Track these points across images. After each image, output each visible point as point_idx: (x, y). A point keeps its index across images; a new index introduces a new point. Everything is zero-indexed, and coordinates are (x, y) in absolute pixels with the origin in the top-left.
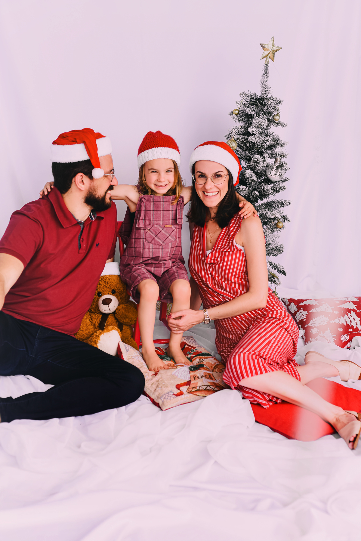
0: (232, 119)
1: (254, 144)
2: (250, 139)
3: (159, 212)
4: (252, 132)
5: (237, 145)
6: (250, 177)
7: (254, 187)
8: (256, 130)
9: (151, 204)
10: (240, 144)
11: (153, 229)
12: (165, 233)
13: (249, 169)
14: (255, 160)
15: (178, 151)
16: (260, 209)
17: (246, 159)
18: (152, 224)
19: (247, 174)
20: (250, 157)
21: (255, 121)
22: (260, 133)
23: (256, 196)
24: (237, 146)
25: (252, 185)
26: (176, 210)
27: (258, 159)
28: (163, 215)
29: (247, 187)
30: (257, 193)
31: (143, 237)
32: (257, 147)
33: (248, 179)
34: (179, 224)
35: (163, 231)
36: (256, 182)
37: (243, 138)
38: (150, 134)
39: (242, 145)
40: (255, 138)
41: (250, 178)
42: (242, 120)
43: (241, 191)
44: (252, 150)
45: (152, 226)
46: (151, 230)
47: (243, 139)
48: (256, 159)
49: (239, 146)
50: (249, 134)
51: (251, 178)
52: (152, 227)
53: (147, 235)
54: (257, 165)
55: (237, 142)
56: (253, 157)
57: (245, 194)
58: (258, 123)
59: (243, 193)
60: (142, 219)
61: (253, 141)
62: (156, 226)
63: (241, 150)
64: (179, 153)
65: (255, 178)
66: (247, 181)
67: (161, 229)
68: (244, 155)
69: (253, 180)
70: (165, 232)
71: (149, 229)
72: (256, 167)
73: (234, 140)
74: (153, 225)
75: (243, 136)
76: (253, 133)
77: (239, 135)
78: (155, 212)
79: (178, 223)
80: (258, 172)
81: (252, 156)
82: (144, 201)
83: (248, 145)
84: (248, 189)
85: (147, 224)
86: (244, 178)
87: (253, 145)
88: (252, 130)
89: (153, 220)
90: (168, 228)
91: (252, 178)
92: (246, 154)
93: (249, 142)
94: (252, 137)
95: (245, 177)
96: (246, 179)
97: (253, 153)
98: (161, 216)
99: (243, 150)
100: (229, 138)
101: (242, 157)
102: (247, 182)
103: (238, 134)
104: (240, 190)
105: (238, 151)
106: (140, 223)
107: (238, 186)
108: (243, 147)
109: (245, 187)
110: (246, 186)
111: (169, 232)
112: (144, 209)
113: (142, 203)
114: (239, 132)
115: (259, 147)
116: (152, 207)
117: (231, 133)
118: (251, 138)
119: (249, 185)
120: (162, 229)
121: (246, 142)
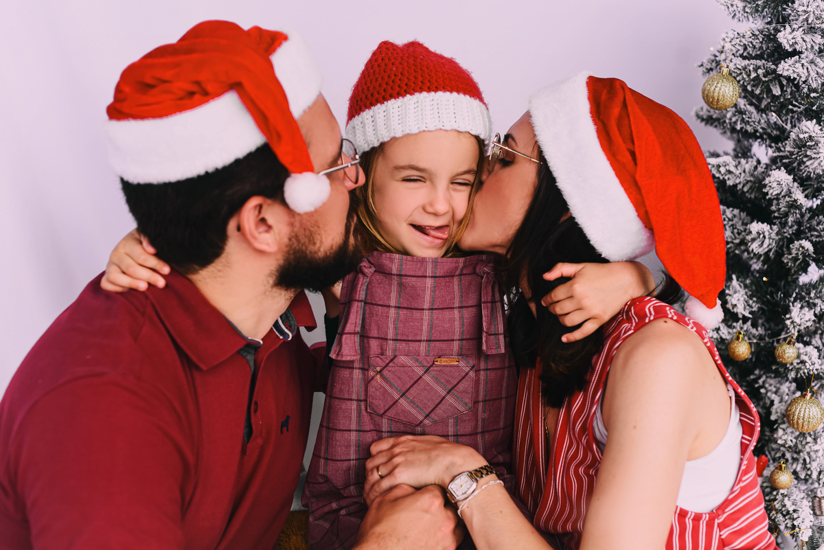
0: (723, 8)
1: (797, 86)
2: (786, 68)
3: (417, 314)
4: (791, 46)
5: (738, 90)
6: (783, 194)
7: (795, 227)
8: (806, 38)
9: (390, 285)
10: (749, 88)
11: (393, 369)
12: (432, 383)
13: (780, 169)
14: (801, 136)
15: (481, 100)
16: (818, 298)
17: (770, 136)
18: (389, 353)
19: (775, 185)
20: (782, 130)
21: (801, 9)
22: (816, 48)
23: (806, 255)
24: (740, 94)
25: (791, 219)
26: (478, 306)
27: (813, 134)
28: (431, 326)
29: (775, 228)
30: (807, 245)
31: (358, 396)
32: (808, 96)
33: (778, 199)
34: (489, 353)
35: (427, 378)
36: (803, 210)
37: (759, 67)
38: (385, 51)
39: (758, 92)
40: (803, 65)
41: (784, 196)
42: (757, 11)
43: (753, 240)
44: (790, 107)
45: (392, 360)
46: (385, 372)
47: (760, 72)
48: (806, 135)
49: (746, 94)
50: (779, 54)
51: (787, 199)
52: (391, 364)
53: (371, 390)
54: (808, 153)
55: (739, 82)
56: (792, 128)
57: (766, 250)
58: (812, 15)
59: (761, 245)
60: (355, 333)
61: (795, 76)
62: (403, 359)
63: (751, 109)
64: (484, 107)
65: (799, 196)
66: (773, 208)
67: (420, 371)
68: (764, 125)
69: (794, 205)
70: (436, 380)
71: (378, 369)
72: (804, 163)
73: (730, 74)
74: (395, 357)
75: (759, 63)
76: (795, 50)
77: (744, 58)
78: (405, 311)
79: (484, 347)
80: (809, 178)
81: (789, 125)
82: (366, 270)
83: (776, 91)
84: (777, 234)
85: (372, 352)
86: (764, 198)
87: (792, 91)
88: (790, 37)
89: (393, 340)
90: (444, 366)
91: (790, 197)
92: (768, 122)
93: (778, 77)
94: (790, 61)
95: (767, 194)
96: (771, 200)
97: (792, 117)
98: (425, 328)
99: (758, 109)
100: (714, 72)
101: (756, 131)
102: (774, 212)
103: (741, 56)
104: (749, 238)
105: (741, 112)
106: (344, 346)
107: (745, 224)
108: (760, 99)
109: (765, 227)
110: (771, 223)
111: (448, 381)
112: (362, 297)
113: (360, 275)
114: (745, 49)
115: (812, 95)
116: (393, 295)
117: (718, 54)
118: (787, 65)
119: (781, 218)
120: (425, 372)
121: (771, 81)
